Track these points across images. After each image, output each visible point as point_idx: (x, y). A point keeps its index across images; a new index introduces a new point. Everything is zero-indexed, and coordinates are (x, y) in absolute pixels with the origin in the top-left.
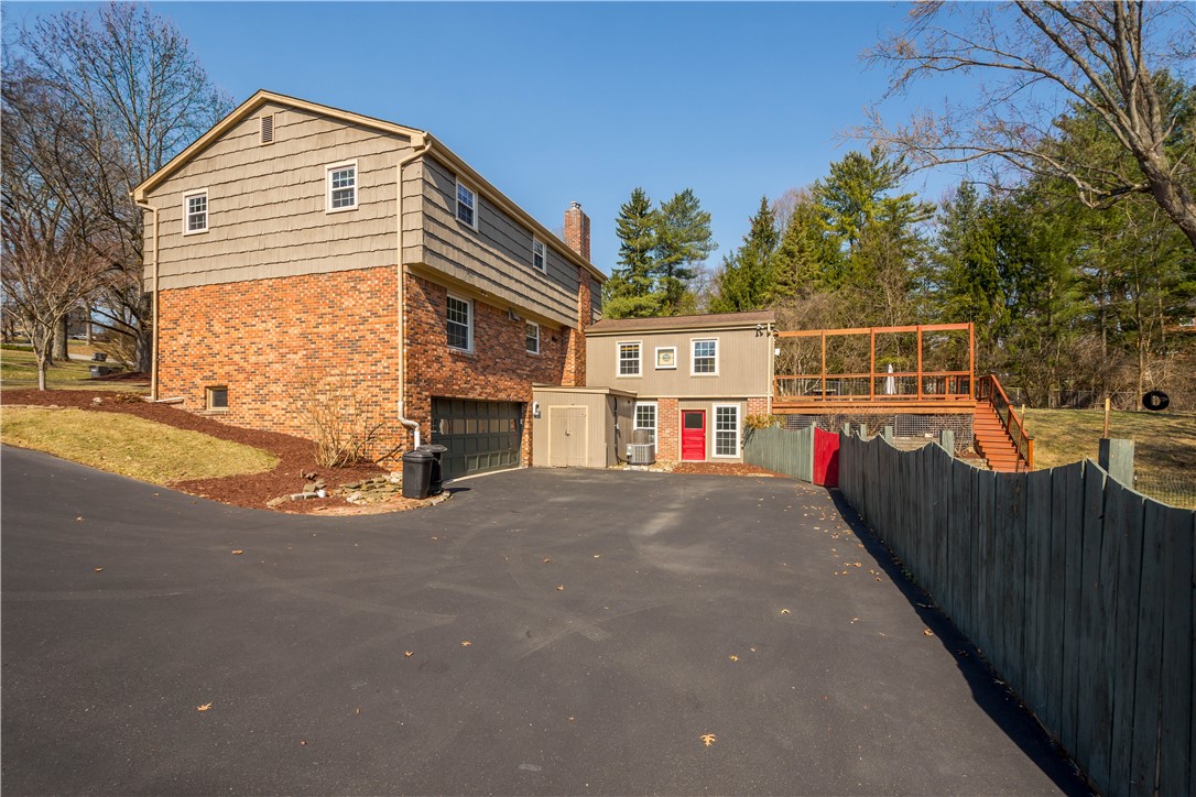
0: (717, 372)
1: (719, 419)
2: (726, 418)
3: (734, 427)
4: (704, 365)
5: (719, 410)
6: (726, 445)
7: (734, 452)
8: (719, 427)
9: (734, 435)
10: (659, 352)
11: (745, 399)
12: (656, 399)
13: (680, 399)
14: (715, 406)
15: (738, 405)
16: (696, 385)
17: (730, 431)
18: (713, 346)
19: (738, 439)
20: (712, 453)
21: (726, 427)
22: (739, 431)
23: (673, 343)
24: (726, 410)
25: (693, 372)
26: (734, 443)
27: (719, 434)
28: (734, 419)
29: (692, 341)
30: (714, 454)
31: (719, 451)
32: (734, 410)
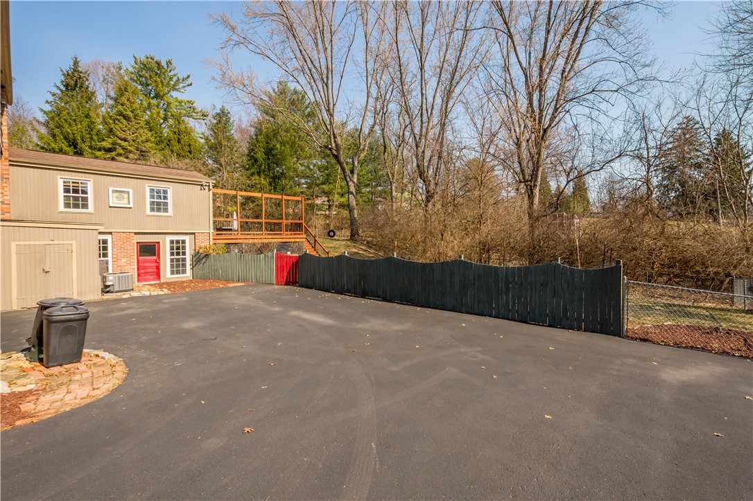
0: (170, 213)
1: (172, 248)
2: (178, 248)
3: (184, 254)
4: (159, 206)
5: (172, 242)
6: (178, 266)
7: (184, 272)
8: (172, 254)
9: (184, 260)
10: (114, 191)
11: (194, 234)
12: (111, 233)
13: (136, 233)
14: (168, 238)
15: (187, 238)
16: (150, 222)
17: (181, 257)
18: (165, 192)
19: (188, 262)
20: (167, 274)
21: (178, 254)
22: (188, 257)
23: (130, 186)
24: (178, 242)
25: (148, 212)
26: (184, 265)
27: (172, 260)
28: (184, 248)
29: (147, 186)
30: (168, 275)
31: (172, 273)
32: (184, 242)
